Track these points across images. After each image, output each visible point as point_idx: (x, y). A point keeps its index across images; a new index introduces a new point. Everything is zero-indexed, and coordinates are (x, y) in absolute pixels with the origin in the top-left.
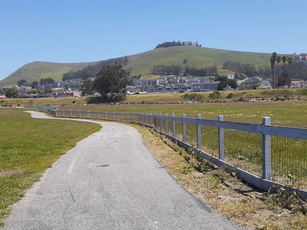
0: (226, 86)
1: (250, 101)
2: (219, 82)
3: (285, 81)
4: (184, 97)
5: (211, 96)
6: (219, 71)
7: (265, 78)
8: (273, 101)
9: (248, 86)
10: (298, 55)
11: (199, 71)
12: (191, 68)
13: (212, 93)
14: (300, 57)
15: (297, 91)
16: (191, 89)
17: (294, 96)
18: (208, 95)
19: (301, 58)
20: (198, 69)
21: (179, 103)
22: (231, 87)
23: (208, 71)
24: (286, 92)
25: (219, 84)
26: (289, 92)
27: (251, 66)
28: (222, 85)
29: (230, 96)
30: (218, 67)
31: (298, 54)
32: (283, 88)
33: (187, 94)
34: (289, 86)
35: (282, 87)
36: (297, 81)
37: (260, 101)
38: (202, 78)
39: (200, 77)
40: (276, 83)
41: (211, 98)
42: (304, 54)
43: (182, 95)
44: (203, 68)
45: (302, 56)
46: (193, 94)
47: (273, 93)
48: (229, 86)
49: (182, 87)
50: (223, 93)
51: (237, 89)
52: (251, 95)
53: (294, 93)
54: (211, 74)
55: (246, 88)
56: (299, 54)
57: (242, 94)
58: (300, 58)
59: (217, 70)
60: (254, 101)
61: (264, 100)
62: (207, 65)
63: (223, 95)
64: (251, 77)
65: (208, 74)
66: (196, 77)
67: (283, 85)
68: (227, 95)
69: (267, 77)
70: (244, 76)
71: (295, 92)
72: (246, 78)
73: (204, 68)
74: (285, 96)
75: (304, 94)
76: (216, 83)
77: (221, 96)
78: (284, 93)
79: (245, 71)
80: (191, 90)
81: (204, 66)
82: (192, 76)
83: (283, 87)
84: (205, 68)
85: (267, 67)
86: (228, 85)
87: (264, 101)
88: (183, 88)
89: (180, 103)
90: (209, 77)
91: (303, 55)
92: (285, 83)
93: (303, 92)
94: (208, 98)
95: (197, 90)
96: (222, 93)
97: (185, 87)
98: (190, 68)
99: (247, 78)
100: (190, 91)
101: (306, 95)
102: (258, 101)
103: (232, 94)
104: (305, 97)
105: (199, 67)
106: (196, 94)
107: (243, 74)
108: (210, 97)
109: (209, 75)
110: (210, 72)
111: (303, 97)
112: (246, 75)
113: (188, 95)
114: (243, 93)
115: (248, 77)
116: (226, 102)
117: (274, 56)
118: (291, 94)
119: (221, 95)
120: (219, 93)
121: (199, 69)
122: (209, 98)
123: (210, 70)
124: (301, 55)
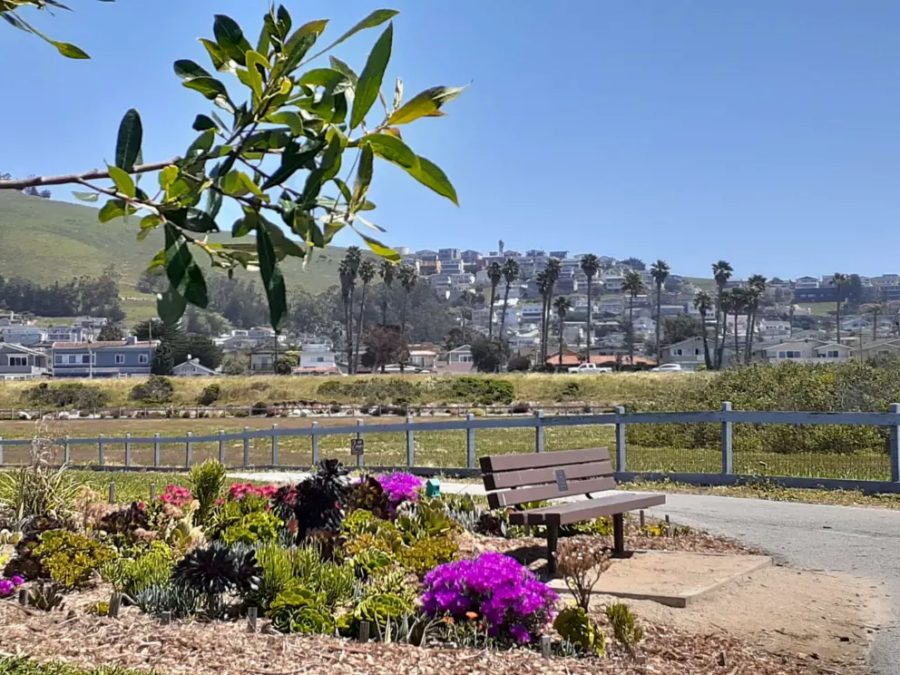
0: (186, 360)
1: (291, 415)
2: (159, 341)
3: (390, 350)
4: (34, 398)
5: (139, 393)
6: (123, 299)
7: (297, 335)
8: (367, 415)
9: (257, 360)
10: (410, 256)
11: (42, 293)
12: (11, 280)
13: (143, 383)
14: (417, 264)
15: (435, 385)
16: (44, 366)
17: (428, 402)
18: (128, 391)
19: (421, 268)
20: (39, 285)
21: (24, 418)
22: (200, 363)
23: (80, 298)
24: (399, 386)
25: (158, 351)
26: (411, 386)
27: (246, 287)
28: (168, 355)
29: (210, 397)
30: (120, 282)
31: (407, 251)
32: (383, 372)
33: (46, 386)
34: (402, 368)
35: (380, 369)
36: (425, 349)
37: (326, 415)
38: (57, 322)
39: (46, 319)
40: (360, 353)
41: (139, 403)
42: (430, 253)
43: (23, 389)
44: (61, 285)
45: (425, 259)
46: (70, 386)
47: (357, 388)
48: (192, 358)
49: (10, 356)
50: (184, 384)
51: (219, 369)
52: (285, 395)
53: (427, 392)
54: (93, 309)
55: (249, 367)
56: (414, 252)
57: (252, 388)
58: (418, 267)
59: (116, 296)
60: (304, 415)
61: (337, 411)
62: (75, 272)
63: (183, 393)
64: (248, 329)
65: (80, 309)
66: (30, 320)
67: (383, 362)
68: (199, 391)
69: (303, 332)
70: (221, 323)
71: (429, 388)
72: (227, 331)
73: (65, 283)
74: (399, 401)
75: (460, 394)
76: (147, 346)
77: (179, 397)
78: (393, 389)
79: (226, 304)
80: (44, 370)
81: (65, 277)
82: (13, 314)
83: (383, 368)
84: (68, 286)
85: (303, 292)
86: (189, 357)
87: (338, 414)
88: (12, 359)
89: (29, 417)
90: (83, 319)
91: (426, 255)
92: (390, 357)
93: (455, 387)
94: (129, 400)
95: (73, 370)
96: (179, 384)
97: (21, 356)
98: (6, 280)
99: (233, 332)
100: (44, 374)
101: (463, 398)
102: (319, 415)
103: (216, 389)
104: (463, 406)
105: (43, 279)
106: (80, 386)
107: (218, 316)
108: (135, 398)
109: (86, 312)
110: (88, 301)
111: (455, 405)
112: (226, 321)
113: (49, 388)
114: (256, 386)
115: (236, 325)
116: (207, 416)
117: (351, 260)
118: (418, 394)
119: (178, 392)
120: (168, 385)
121: (43, 288)
122: (133, 403)
123: (87, 295)
124: (420, 255)
